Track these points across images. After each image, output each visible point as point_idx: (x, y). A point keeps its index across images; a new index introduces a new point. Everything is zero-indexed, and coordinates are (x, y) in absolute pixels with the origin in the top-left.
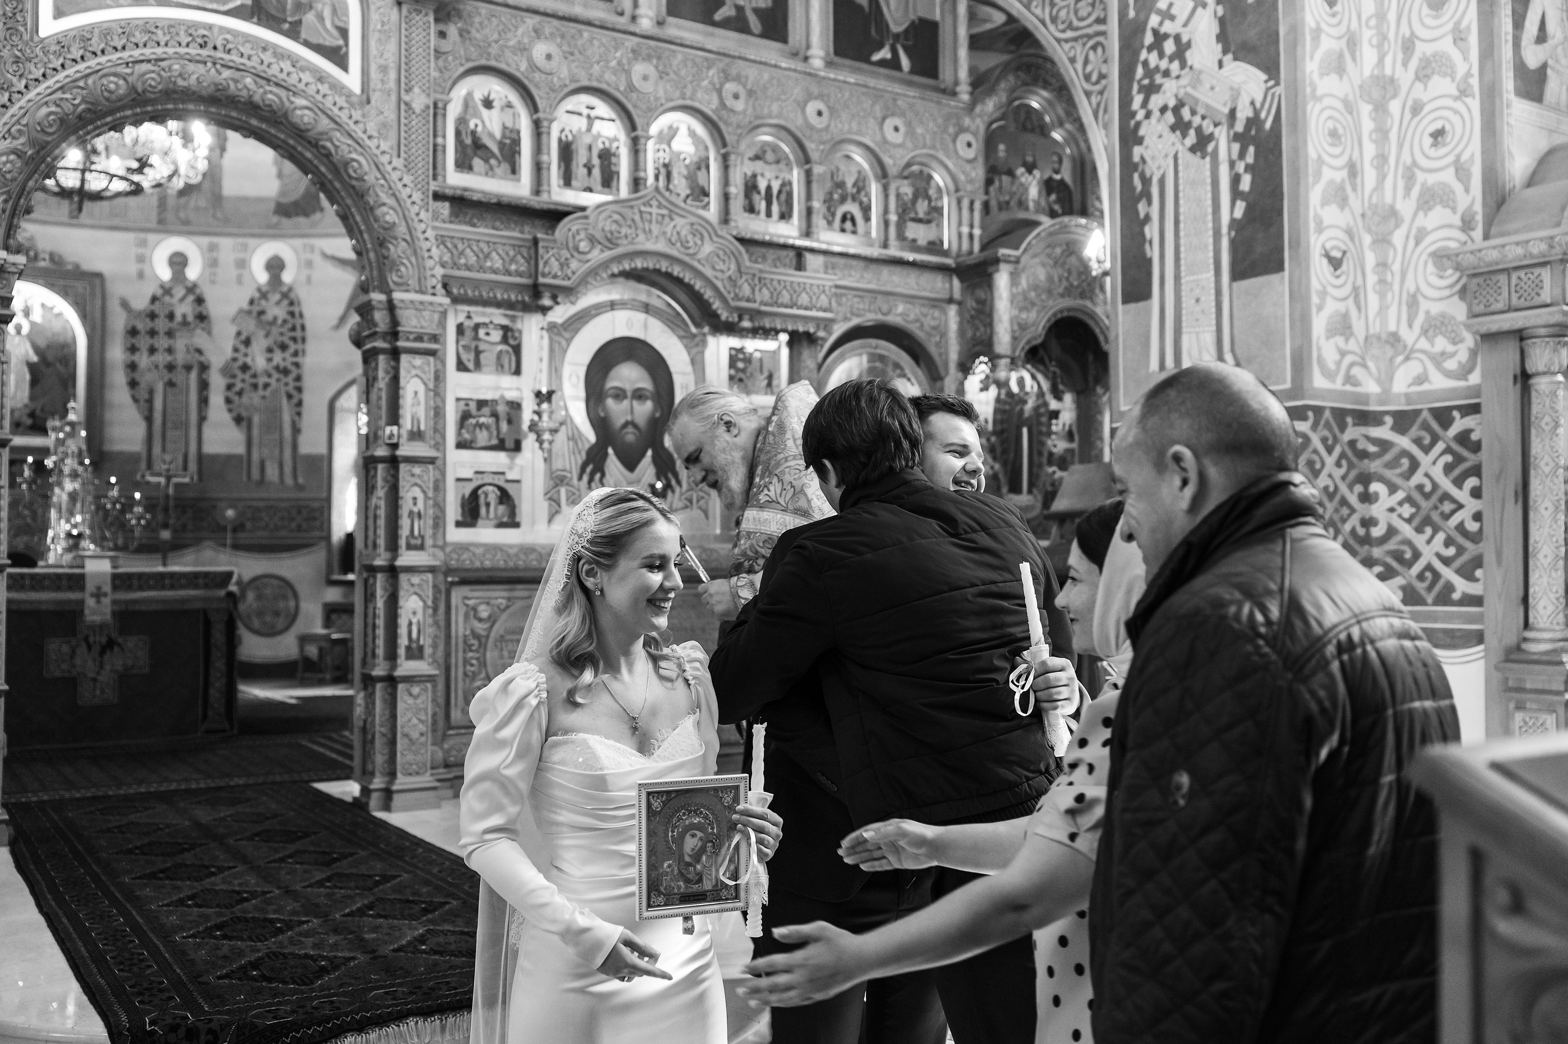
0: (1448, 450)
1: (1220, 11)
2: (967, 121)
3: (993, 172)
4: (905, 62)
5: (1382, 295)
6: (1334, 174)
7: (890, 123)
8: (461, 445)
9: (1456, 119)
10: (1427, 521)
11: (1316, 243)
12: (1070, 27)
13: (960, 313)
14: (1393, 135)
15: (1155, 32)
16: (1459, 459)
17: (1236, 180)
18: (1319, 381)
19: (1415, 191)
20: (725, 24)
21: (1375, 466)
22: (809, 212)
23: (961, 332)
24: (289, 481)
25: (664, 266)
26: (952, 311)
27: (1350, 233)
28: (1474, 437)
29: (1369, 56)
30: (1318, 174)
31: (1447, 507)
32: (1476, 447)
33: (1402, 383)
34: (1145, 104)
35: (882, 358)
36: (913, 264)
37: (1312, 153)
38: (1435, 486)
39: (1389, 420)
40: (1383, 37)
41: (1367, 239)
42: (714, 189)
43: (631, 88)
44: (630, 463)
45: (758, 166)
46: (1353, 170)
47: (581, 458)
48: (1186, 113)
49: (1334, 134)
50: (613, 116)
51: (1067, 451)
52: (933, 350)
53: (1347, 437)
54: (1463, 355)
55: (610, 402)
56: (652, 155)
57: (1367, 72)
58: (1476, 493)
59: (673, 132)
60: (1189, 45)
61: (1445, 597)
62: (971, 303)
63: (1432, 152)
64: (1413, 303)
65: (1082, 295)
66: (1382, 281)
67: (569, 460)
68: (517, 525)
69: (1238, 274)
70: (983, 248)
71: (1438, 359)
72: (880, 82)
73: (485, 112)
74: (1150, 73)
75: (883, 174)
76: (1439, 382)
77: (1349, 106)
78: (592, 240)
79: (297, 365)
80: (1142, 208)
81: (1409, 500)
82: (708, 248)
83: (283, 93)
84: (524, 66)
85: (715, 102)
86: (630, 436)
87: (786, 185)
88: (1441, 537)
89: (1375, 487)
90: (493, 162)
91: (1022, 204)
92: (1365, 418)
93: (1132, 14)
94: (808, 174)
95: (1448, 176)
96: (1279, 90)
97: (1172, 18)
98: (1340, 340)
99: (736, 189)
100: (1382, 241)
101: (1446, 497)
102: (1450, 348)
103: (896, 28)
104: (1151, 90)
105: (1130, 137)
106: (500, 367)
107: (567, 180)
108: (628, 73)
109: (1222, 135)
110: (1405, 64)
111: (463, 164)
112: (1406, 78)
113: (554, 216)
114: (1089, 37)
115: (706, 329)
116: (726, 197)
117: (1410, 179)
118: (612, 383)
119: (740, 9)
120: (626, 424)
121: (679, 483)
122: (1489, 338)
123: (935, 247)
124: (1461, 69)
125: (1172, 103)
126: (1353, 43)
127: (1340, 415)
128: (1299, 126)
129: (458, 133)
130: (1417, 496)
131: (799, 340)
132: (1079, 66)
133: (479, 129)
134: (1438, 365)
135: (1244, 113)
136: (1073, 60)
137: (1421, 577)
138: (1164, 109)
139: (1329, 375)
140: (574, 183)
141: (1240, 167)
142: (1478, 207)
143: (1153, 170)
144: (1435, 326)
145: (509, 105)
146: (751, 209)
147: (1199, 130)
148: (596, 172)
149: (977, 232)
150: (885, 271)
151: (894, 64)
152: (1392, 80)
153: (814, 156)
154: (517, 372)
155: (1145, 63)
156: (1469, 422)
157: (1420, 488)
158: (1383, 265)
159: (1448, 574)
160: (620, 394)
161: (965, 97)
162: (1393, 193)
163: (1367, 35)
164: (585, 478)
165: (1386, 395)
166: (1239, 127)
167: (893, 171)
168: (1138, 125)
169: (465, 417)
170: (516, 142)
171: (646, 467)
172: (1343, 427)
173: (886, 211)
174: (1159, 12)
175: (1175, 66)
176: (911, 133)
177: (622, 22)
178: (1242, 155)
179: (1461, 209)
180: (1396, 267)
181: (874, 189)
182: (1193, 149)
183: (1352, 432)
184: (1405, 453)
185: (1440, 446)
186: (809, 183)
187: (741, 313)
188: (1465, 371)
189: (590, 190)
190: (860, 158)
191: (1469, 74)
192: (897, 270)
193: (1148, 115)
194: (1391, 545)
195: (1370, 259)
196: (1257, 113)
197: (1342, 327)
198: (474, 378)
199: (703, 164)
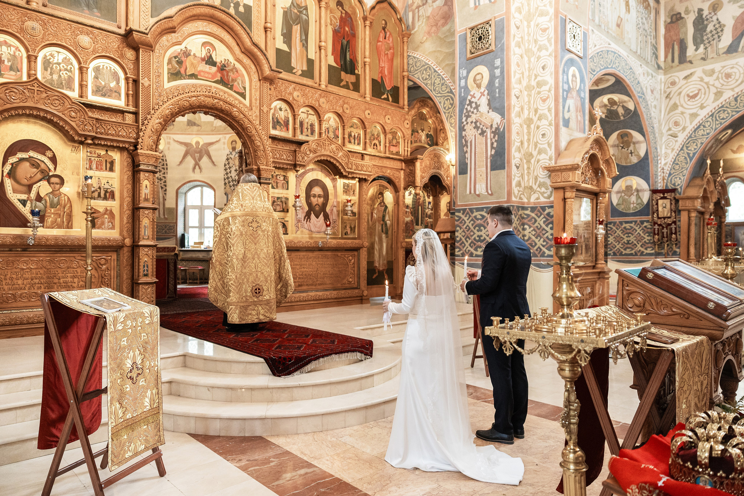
0: (544, 217)
1: (489, 97)
2: (407, 117)
3: (414, 131)
4: (390, 99)
5: (528, 176)
6: (518, 144)
7: (387, 117)
9: (548, 131)
10: (539, 235)
11: (514, 162)
12: (440, 93)
13: (404, 173)
14: (532, 134)
15: (470, 101)
16: (547, 220)
17: (492, 144)
18: (514, 199)
19: (537, 149)
20: (343, 87)
21: (525, 221)
22: (365, 143)
23: (405, 179)
24: (162, 216)
25: (329, 159)
26: (402, 172)
27: (521, 159)
28: (551, 214)
29: (526, 112)
30: (514, 144)
31: (544, 232)
32: (552, 216)
33: (532, 200)
34: (466, 120)
35: (383, 186)
36: (392, 158)
37: (513, 138)
38: (541, 226)
39: (529, 209)
40: (530, 108)
41: (525, 161)
42: (340, 136)
43: (320, 106)
44: (317, 216)
45: (352, 129)
46: (522, 143)
47: (304, 214)
48: (478, 124)
49: (518, 133)
50: (313, 113)
51: (431, 213)
52: (397, 184)
53: (519, 213)
54: (549, 193)
56: (324, 126)
57: (526, 117)
58: (552, 229)
59: (330, 118)
60: (479, 105)
61: (543, 255)
62: (408, 170)
63: (542, 139)
64: (536, 179)
65: (438, 169)
66: (528, 172)
67: (301, 215)
68: (287, 234)
69: (492, 169)
70: (411, 153)
71: (542, 194)
72: (384, 104)
73: (280, 112)
74: (468, 112)
75: (385, 132)
76: (542, 199)
77: (521, 126)
78: (310, 151)
79: (165, 177)
80: (465, 149)
81: (534, 230)
82: (341, 154)
83: (230, 107)
84: (291, 99)
85: (341, 110)
86: (317, 208)
87: (359, 134)
88: (542, 240)
89: (526, 226)
90: (282, 127)
91: (420, 141)
92: (524, 208)
93: (463, 95)
94: (365, 131)
95: (546, 146)
96: (505, 121)
97: (475, 97)
98: (518, 188)
99: (346, 136)
100: (529, 162)
101: (544, 229)
102: (546, 191)
103: (388, 89)
104: (468, 117)
105: (462, 129)
106: (283, 188)
107: (302, 133)
108: (319, 101)
109: (488, 131)
110: (535, 115)
111: (274, 128)
112: (535, 119)
113: (300, 143)
114: (446, 96)
115: (337, 177)
116: (344, 138)
117: (536, 146)
118: (312, 193)
119: (347, 82)
120: (316, 205)
121: (330, 222)
122: (556, 189)
123: (398, 153)
124: (550, 118)
125: (474, 121)
126: (522, 109)
127: (518, 207)
128: (509, 131)
129: (273, 118)
130: (536, 229)
131: (361, 180)
132: (442, 104)
133: (278, 117)
134: (542, 195)
135: (495, 126)
136: (440, 103)
137: (537, 250)
138: (472, 122)
139: (516, 197)
140: (304, 133)
141: (494, 140)
142: (553, 155)
143: (469, 139)
144: (541, 185)
146: (350, 142)
147: (482, 129)
148: (309, 130)
149: (409, 149)
150: (385, 161)
151: (387, 99)
152: (532, 119)
153: (367, 127)
154: (288, 189)
155: (467, 109)
156: (550, 210)
157: (537, 227)
158: (529, 168)
159: (544, 249)
160: (314, 196)
161: (407, 110)
162: (531, 149)
163: (526, 107)
164: (305, 220)
165: (529, 203)
166: (493, 130)
167: (387, 131)
168: (464, 126)
169: (274, 202)
170: (288, 121)
171: (321, 217)
172: (519, 211)
173: (385, 143)
174: (471, 95)
175: (475, 111)
176: (392, 120)
177: (316, 85)
178: (494, 137)
179: (549, 155)
180: (532, 169)
181: (382, 136)
182: (480, 134)
183: (521, 212)
184: (533, 218)
185: (542, 216)
186: (365, 134)
187: (349, 173)
188: (549, 197)
189: (308, 136)
190: (379, 127)
191: (551, 120)
192: (388, 160)
193: (467, 123)
194: (529, 242)
195: (526, 166)
196: (498, 126)
197: (519, 184)
198: (276, 191)
199: (337, 128)
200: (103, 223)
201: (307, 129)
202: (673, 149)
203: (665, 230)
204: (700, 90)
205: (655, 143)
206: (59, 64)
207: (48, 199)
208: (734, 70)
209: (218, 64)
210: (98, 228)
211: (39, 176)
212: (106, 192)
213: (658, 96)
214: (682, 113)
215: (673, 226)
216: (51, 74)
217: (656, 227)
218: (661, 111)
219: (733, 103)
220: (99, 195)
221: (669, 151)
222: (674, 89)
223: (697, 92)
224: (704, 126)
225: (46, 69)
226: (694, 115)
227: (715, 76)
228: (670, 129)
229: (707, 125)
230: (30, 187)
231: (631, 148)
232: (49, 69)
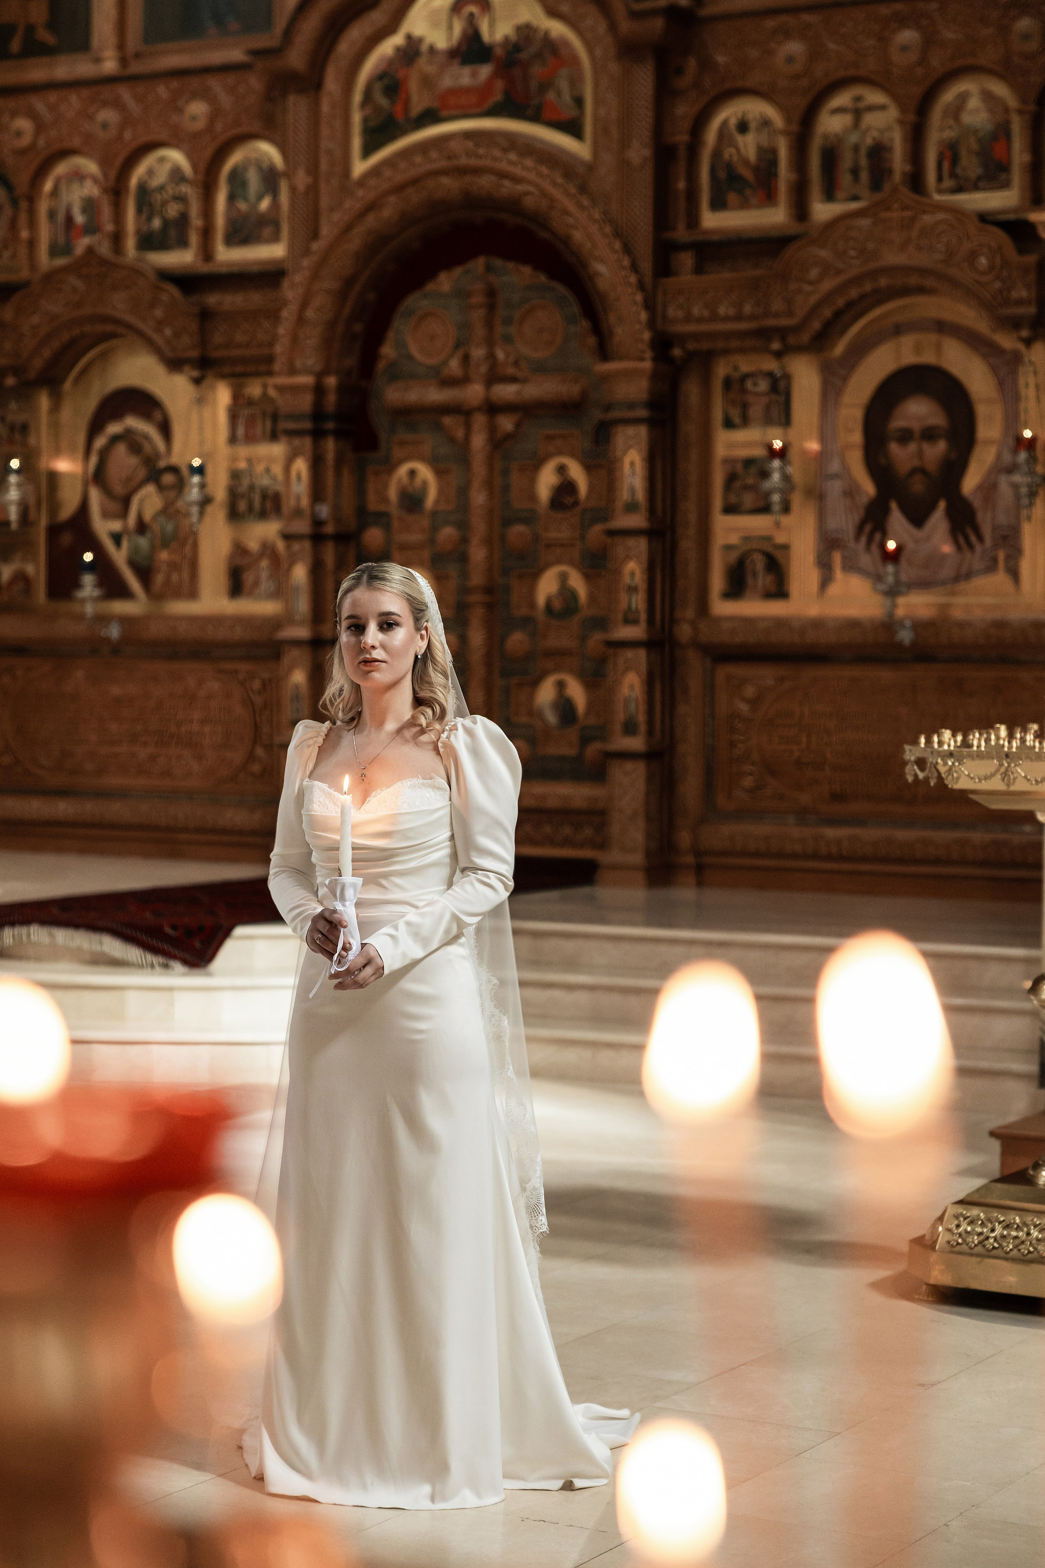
8: (730, 509)
43: (891, 64)
44: (918, 518)
47: (856, 517)
55: (894, 448)
59: (963, 98)
67: (844, 519)
68: (785, 596)
73: (740, 139)
78: (823, 265)
82: (968, 247)
84: (766, 78)
85: (1001, 52)
86: (918, 486)
90: (748, 192)
106: (768, 421)
107: (830, 194)
108: (887, 48)
111: (718, 204)
118: (897, 423)
120: (914, 471)
121: (980, 538)
133: (735, 158)
140: (840, 194)
145: (766, 123)
148: (864, 176)
160: (905, 436)
164: (864, 539)
169: (731, 479)
170: (773, 164)
171: (938, 519)
189: (855, 198)
198: (741, 436)
199: (1002, 131)
200: (256, 583)
201: (855, 172)
206: (162, 188)
207: (156, 527)
209: (499, 52)
210: (250, 594)
211: (142, 473)
212: (264, 496)
216: (149, 219)
220: (250, 509)
225: (139, 210)
230: (126, 502)
232: (145, 209)
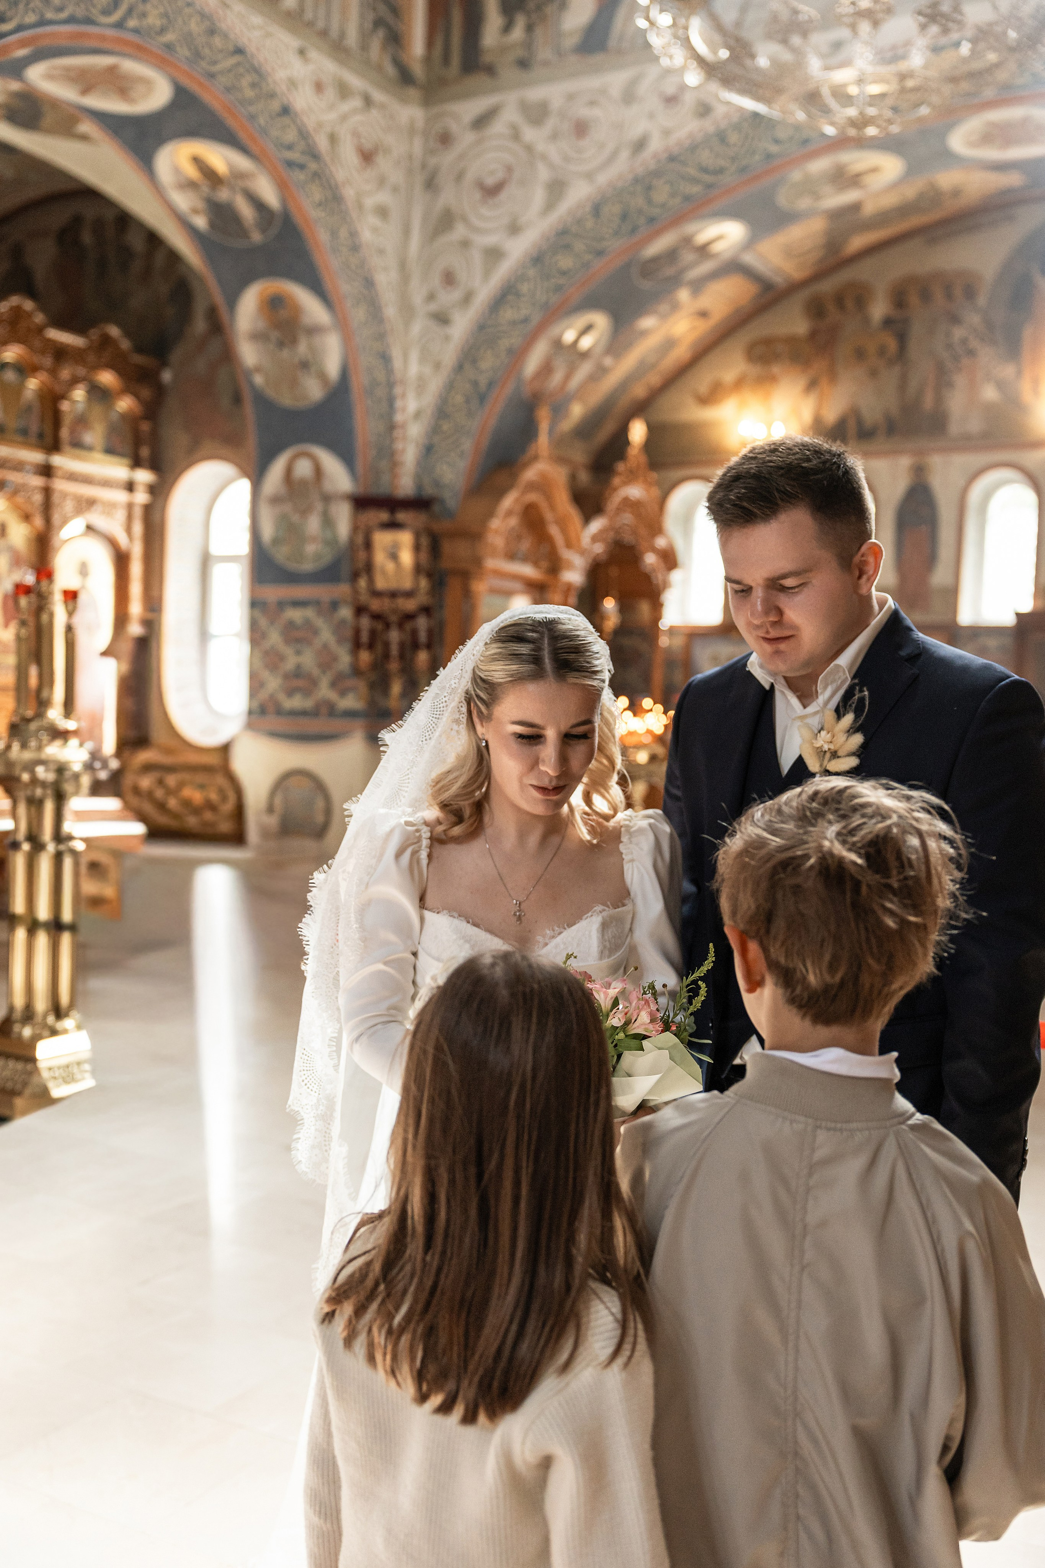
202: (437, 366)
203: (394, 636)
204: (509, 169)
205: (381, 337)
208: (596, 112)
213: (396, 176)
214: (465, 244)
215: (422, 623)
217: (365, 622)
218: (406, 231)
219: (589, 224)
221: (428, 370)
222: (447, 159)
223: (500, 175)
224: (518, 295)
226: (494, 255)
227: (551, 123)
228: (431, 297)
229: (524, 288)
231: (302, 348)
